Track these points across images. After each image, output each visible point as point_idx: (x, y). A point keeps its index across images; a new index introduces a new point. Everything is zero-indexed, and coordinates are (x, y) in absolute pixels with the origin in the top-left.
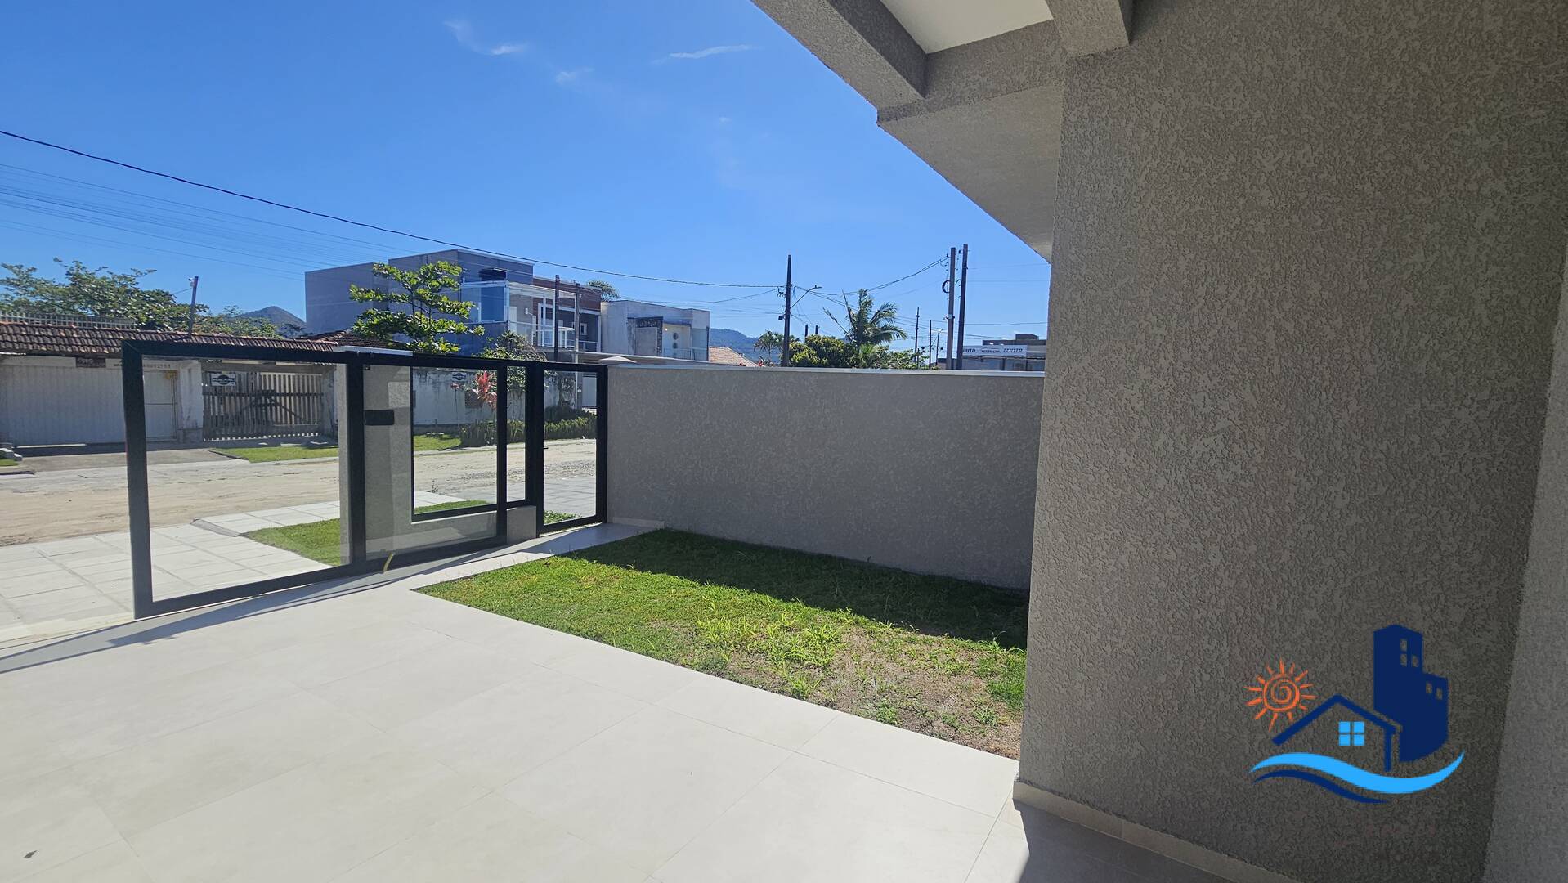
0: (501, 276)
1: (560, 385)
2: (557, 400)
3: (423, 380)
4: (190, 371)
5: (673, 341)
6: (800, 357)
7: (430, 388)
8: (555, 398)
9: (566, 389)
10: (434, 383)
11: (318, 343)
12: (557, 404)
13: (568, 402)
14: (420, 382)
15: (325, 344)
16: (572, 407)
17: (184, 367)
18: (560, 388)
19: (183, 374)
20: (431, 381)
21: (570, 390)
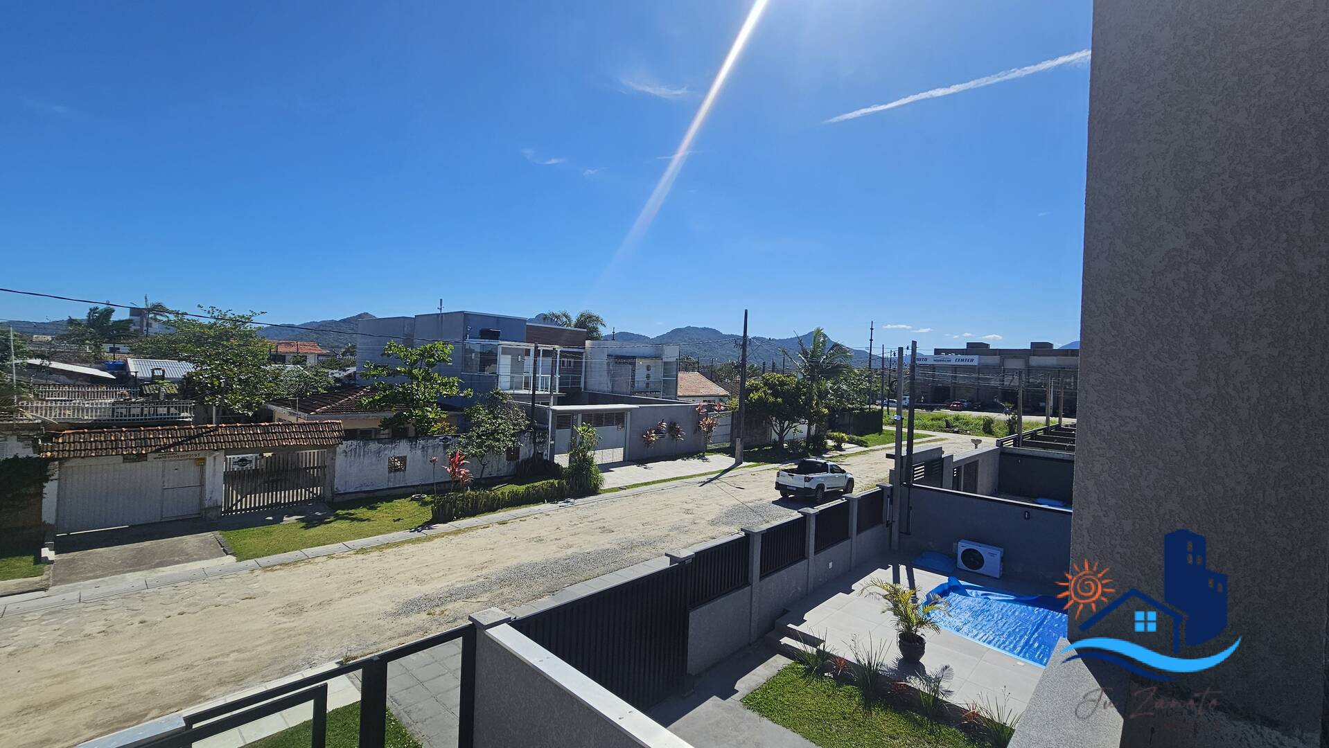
0: (495, 336)
1: (535, 439)
2: (532, 452)
3: (413, 446)
4: (215, 458)
5: (647, 372)
6: (756, 397)
7: (419, 452)
8: (529, 451)
9: (540, 443)
10: (423, 448)
11: (324, 424)
12: (531, 456)
13: (542, 454)
14: (411, 448)
15: (330, 423)
16: (545, 458)
17: (210, 456)
18: (534, 442)
19: (209, 460)
20: (421, 446)
21: (544, 442)
